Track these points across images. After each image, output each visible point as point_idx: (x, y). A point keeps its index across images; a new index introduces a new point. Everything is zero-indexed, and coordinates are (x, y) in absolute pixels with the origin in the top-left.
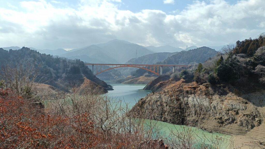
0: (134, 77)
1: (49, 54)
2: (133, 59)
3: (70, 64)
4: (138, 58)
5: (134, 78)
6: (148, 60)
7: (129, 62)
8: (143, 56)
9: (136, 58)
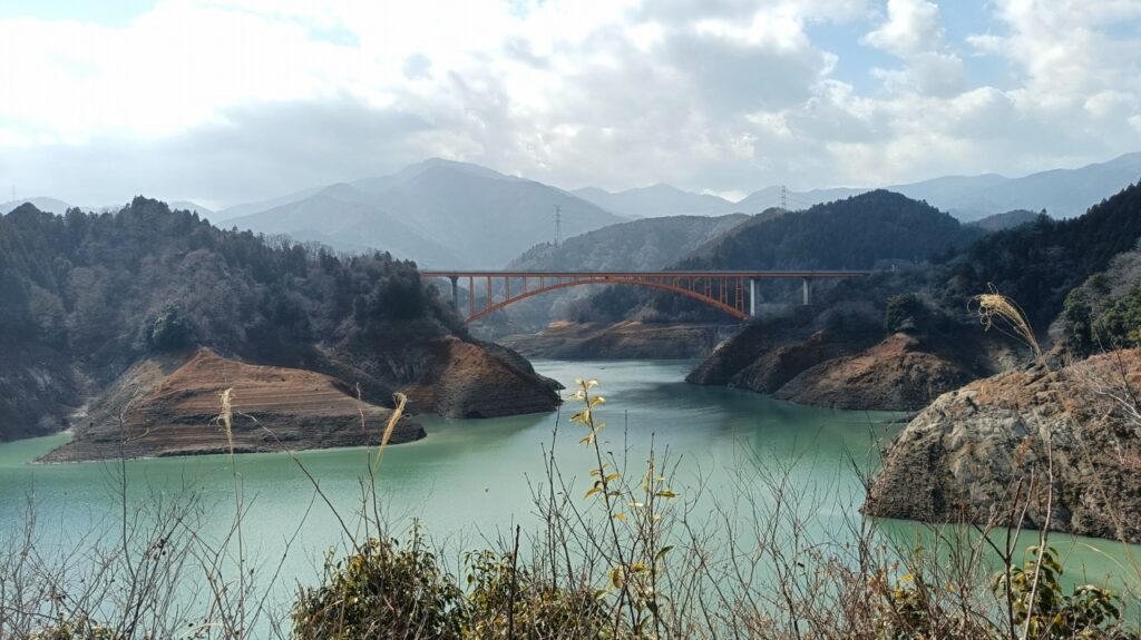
0: (586, 326)
1: (246, 230)
2: (540, 247)
3: (362, 275)
4: (564, 244)
5: (586, 331)
6: (611, 252)
7: (524, 258)
8: (585, 232)
9: (556, 244)
